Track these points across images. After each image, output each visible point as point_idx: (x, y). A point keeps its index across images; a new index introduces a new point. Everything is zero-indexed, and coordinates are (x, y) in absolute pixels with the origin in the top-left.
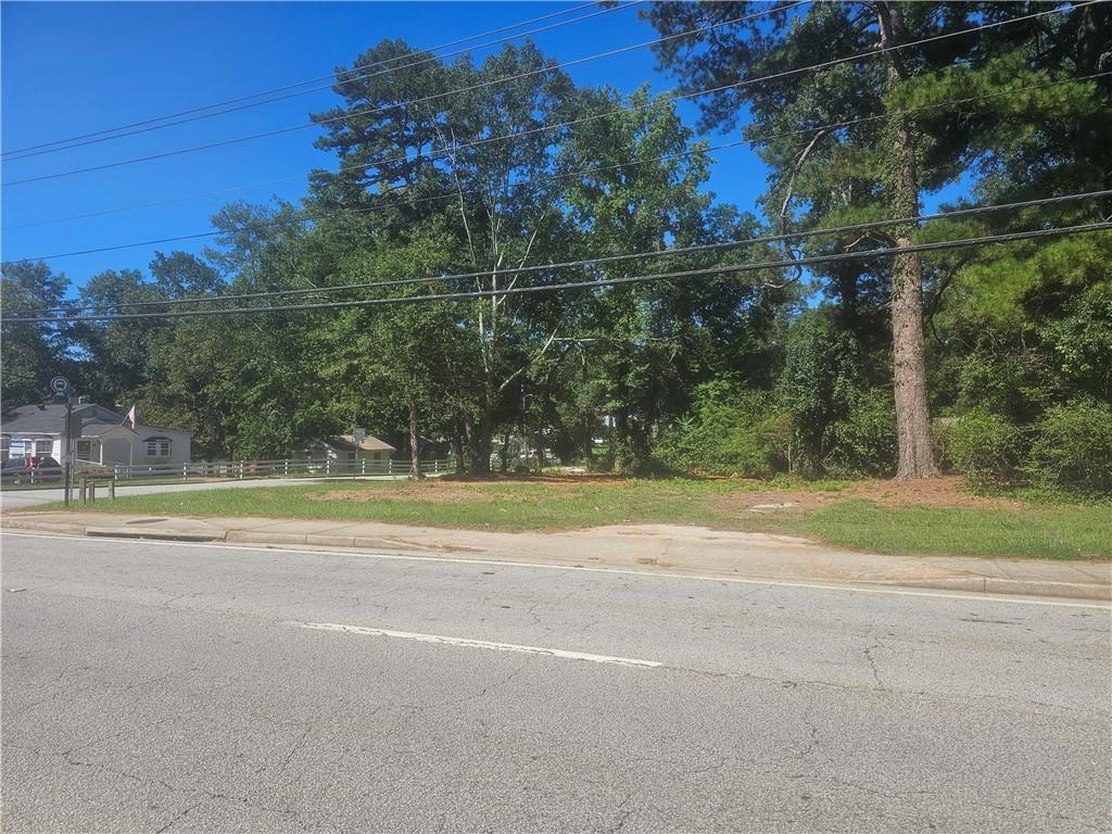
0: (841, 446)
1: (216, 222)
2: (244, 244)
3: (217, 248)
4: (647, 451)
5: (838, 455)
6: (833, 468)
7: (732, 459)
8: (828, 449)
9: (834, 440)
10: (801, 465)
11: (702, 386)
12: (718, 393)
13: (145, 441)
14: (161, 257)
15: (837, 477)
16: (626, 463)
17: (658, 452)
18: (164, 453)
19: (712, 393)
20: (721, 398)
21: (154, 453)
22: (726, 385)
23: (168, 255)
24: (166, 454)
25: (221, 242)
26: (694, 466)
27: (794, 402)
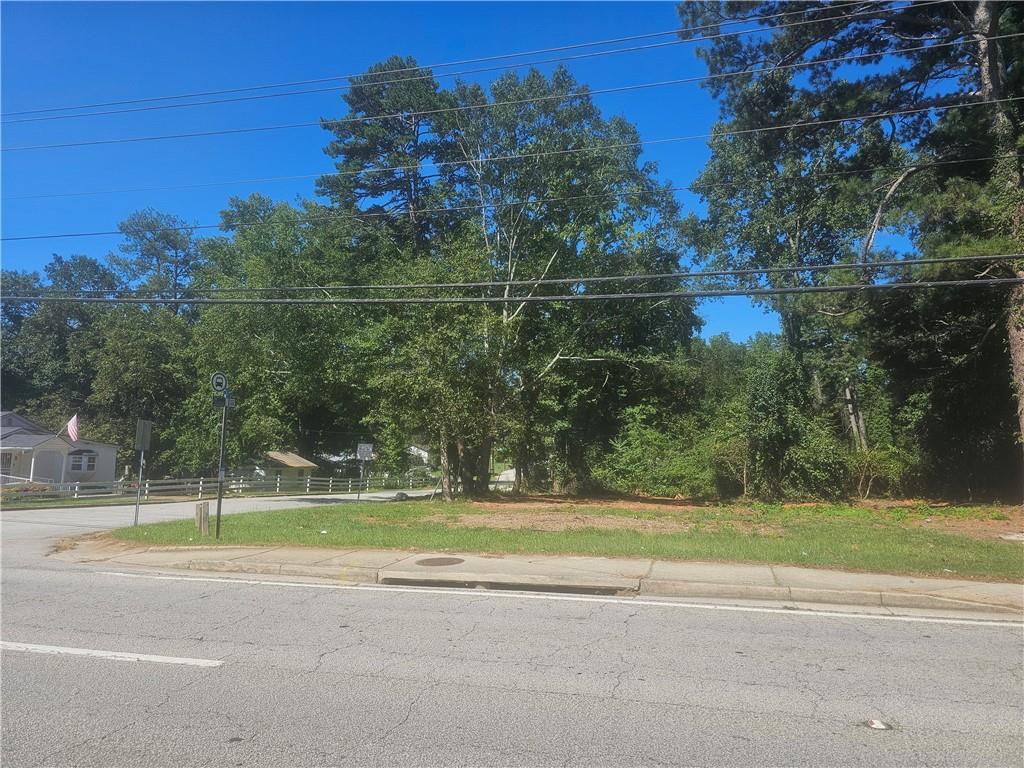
0: (797, 470)
1: (123, 229)
2: (150, 252)
3: (121, 255)
4: (587, 472)
5: (794, 479)
6: (790, 491)
7: (675, 481)
8: (786, 472)
9: (791, 464)
10: (757, 487)
11: (629, 410)
12: (644, 417)
13: (70, 454)
14: (59, 260)
15: (796, 500)
16: (566, 483)
17: (597, 473)
18: (91, 467)
19: (638, 417)
20: (647, 422)
21: (79, 467)
22: (653, 411)
23: (66, 258)
24: (93, 469)
25: (126, 250)
26: (635, 487)
27: (756, 427)
